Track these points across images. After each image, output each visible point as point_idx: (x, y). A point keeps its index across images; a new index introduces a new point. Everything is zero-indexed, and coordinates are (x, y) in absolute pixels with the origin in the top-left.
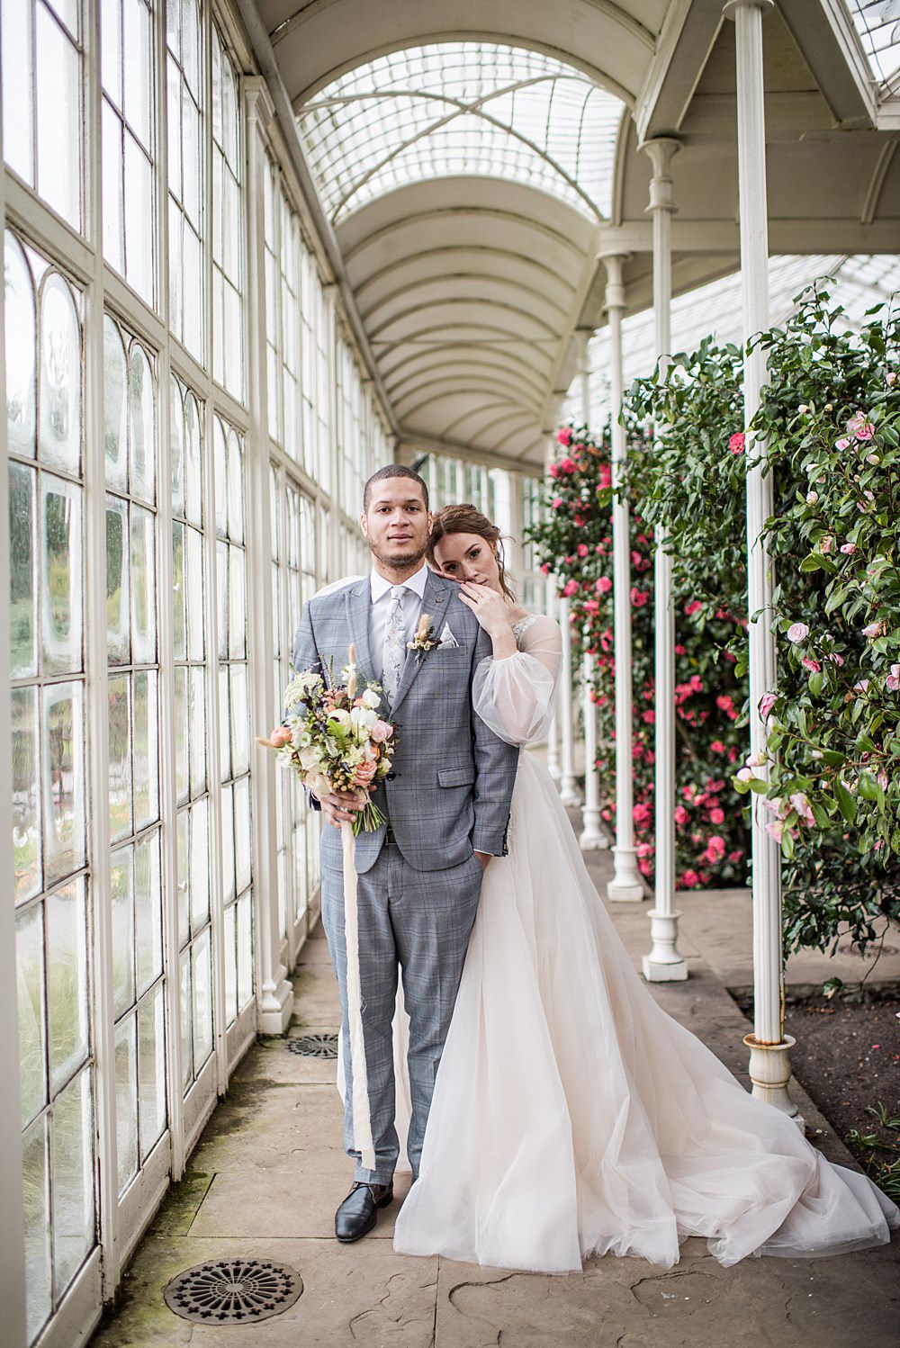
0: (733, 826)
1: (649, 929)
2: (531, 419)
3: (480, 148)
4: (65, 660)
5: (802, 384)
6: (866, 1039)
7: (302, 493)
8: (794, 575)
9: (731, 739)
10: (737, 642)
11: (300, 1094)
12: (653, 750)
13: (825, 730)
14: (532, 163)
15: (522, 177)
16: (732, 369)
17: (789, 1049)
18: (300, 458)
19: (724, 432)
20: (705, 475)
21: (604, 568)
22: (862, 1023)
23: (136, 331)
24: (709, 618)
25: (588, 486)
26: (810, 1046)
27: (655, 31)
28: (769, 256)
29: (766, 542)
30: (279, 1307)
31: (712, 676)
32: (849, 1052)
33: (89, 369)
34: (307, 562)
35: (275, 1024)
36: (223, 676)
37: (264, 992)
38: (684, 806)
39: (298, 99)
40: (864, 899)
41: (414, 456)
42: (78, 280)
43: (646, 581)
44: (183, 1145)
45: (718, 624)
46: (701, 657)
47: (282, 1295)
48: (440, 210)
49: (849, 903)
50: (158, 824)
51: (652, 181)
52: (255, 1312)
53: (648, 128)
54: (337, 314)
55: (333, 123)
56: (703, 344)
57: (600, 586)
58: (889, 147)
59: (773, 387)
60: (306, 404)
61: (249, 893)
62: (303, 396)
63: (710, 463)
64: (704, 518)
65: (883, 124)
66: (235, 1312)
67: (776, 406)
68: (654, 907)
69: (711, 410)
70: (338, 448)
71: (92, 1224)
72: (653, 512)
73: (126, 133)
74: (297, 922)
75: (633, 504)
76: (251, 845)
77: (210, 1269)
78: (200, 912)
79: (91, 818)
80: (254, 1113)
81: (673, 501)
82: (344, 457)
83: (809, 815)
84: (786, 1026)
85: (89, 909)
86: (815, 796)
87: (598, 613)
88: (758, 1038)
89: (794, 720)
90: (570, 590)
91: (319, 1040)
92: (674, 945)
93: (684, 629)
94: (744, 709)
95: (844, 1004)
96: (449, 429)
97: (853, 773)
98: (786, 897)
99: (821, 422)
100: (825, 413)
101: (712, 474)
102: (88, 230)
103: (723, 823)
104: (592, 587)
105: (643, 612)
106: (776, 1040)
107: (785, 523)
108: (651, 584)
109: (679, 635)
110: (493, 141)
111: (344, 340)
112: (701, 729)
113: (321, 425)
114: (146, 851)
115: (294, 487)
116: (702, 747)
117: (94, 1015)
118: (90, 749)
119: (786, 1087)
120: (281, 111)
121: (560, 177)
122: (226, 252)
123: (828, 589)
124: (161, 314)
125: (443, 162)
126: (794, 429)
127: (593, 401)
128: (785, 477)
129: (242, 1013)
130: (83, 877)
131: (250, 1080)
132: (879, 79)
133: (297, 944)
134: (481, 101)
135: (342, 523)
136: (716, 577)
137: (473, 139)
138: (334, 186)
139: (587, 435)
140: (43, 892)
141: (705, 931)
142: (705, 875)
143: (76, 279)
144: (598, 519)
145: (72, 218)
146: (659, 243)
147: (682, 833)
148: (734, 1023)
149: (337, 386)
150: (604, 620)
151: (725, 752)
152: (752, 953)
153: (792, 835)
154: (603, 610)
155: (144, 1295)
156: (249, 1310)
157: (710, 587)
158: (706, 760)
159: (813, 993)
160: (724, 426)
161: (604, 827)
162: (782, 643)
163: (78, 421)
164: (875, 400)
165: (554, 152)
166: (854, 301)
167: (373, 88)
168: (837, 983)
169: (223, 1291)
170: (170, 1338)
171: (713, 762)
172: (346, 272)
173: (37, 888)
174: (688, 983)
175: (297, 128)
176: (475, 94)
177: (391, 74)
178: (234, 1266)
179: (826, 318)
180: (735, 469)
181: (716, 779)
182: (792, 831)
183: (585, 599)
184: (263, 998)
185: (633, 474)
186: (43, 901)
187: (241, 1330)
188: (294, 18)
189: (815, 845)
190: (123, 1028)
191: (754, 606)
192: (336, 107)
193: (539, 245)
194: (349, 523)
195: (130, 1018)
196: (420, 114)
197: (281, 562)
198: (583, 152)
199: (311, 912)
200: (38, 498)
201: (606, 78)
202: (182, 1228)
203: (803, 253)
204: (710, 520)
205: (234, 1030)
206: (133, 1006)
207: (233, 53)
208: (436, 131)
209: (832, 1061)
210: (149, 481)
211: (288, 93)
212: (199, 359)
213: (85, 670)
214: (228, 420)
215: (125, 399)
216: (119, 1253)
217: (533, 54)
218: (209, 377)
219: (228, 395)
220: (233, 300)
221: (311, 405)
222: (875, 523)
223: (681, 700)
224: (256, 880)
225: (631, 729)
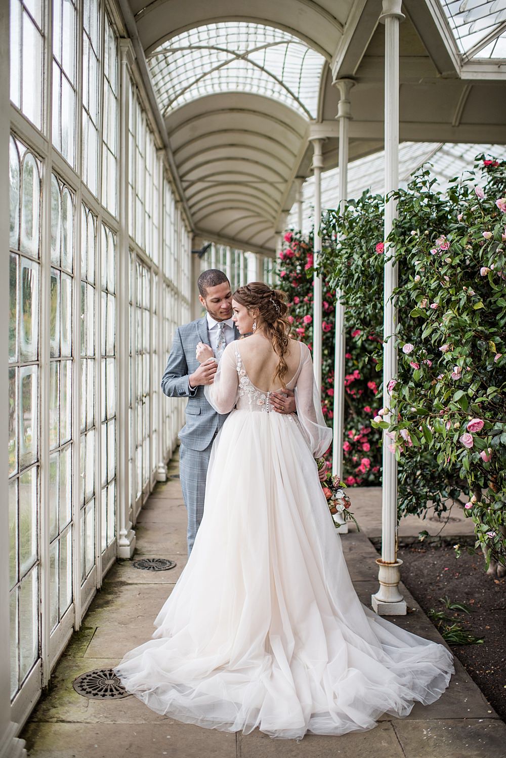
0: (375, 453)
2: (269, 225)
3: (246, 77)
4: (29, 354)
5: (414, 218)
6: (441, 565)
7: (144, 265)
9: (375, 405)
10: (378, 353)
11: (140, 589)
12: (332, 410)
13: (421, 399)
14: (274, 87)
15: (269, 94)
16: (378, 208)
17: (399, 566)
18: (143, 246)
19: (374, 241)
20: (363, 264)
21: (308, 310)
22: (440, 557)
23: (66, 181)
24: (363, 339)
25: (300, 265)
26: (412, 568)
27: (343, 22)
29: (394, 300)
31: (365, 370)
32: (432, 572)
33: (44, 203)
34: (146, 303)
35: (126, 553)
36: (103, 364)
37: (120, 535)
38: (348, 441)
39: (148, 50)
40: (441, 489)
41: (203, 244)
43: (331, 318)
44: (80, 612)
45: (369, 342)
46: (359, 360)
48: (223, 110)
49: (433, 491)
50: (71, 442)
51: (340, 102)
52: (121, 694)
53: (338, 73)
54: (164, 166)
55: (166, 62)
56: (364, 193)
57: (306, 321)
58: (467, 89)
59: (398, 219)
60: (147, 215)
61: (114, 482)
62: (146, 212)
63: (366, 258)
64: (362, 286)
65: (464, 76)
66: (110, 693)
67: (400, 230)
69: (367, 228)
71: (37, 647)
72: (335, 283)
73: (63, 76)
74: (137, 500)
75: (325, 276)
76: (115, 456)
77: (97, 673)
78: (89, 490)
79: (41, 436)
80: (116, 598)
81: (346, 277)
82: (166, 245)
83: (409, 440)
84: (398, 555)
85: (39, 484)
86: (413, 432)
87: (304, 334)
88: (383, 560)
91: (150, 561)
93: (351, 344)
94: (381, 388)
95: (431, 547)
96: (223, 228)
98: (400, 488)
99: (423, 240)
100: (425, 235)
101: (366, 263)
102: (45, 130)
103: (369, 451)
104: (301, 321)
105: (329, 334)
106: (393, 561)
107: (404, 291)
108: (334, 320)
109: (348, 348)
110: (253, 74)
111: (167, 179)
112: (359, 400)
113: (154, 227)
114: (64, 457)
115: (140, 262)
116: (359, 409)
117: (40, 539)
118: (41, 400)
119: (397, 586)
120: (139, 57)
121: (289, 95)
122: (109, 135)
123: (424, 326)
124: (77, 171)
125: (226, 84)
126: (410, 242)
127: (304, 216)
128: (404, 267)
129: (109, 546)
130: (36, 467)
131: (113, 581)
132: (462, 52)
133: (137, 512)
134: (248, 52)
135: (164, 281)
136: (368, 317)
137: (242, 73)
138: (165, 96)
139: (301, 237)
140: (18, 473)
141: (358, 508)
142: (359, 479)
143: (39, 155)
144: (305, 283)
145: (37, 122)
146: (342, 134)
147: (347, 456)
148: (372, 555)
151: (371, 412)
152: (381, 520)
153: (400, 450)
154: (307, 333)
155: (62, 685)
156: (118, 692)
157: (365, 323)
158: (361, 417)
159: (415, 541)
160: (373, 239)
162: (400, 354)
164: (452, 228)
165: (286, 81)
166: (449, 165)
167: (189, 44)
168: (425, 533)
169: (103, 683)
170: (78, 705)
171: (365, 418)
172: (170, 142)
173: (16, 471)
174: (348, 535)
175: (147, 65)
176: (244, 49)
177: (199, 37)
178: (109, 672)
179: (428, 185)
180: (378, 262)
181: (366, 427)
183: (297, 327)
184: (120, 538)
185: (325, 260)
186: (18, 478)
187: (114, 702)
188: (148, 7)
189: (416, 461)
190: (53, 547)
191: (386, 334)
192: (168, 54)
193: (277, 131)
194: (168, 282)
195: (56, 543)
196: (214, 58)
197: (133, 303)
198: (304, 82)
199: (144, 495)
200: (19, 271)
201: (316, 45)
202: (81, 654)
203: (417, 141)
204: (365, 288)
205: (105, 555)
206: (57, 537)
207: (115, 26)
208: (222, 68)
209: (423, 576)
210: (70, 261)
211: (143, 47)
212: (94, 193)
213: (39, 359)
214: (108, 226)
215: (60, 217)
216: (50, 663)
217: (277, 30)
218: (99, 204)
219: (108, 213)
220: (112, 160)
221: (149, 217)
222: (449, 293)
223: (348, 384)
224: (118, 475)
225: (320, 399)
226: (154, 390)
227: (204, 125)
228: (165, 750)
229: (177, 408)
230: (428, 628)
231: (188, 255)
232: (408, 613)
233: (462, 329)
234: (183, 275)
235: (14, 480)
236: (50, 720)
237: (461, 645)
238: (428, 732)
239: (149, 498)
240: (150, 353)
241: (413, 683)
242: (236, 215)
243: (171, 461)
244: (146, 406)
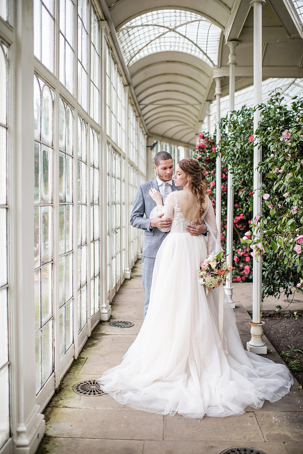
2: (192, 130)
3: (176, 42)
4: (47, 199)
6: (290, 327)
7: (117, 153)
11: (113, 337)
13: (274, 227)
14: (192, 47)
15: (189, 52)
16: (251, 116)
17: (263, 325)
18: (116, 141)
19: (247, 135)
20: (241, 148)
21: (213, 179)
22: (289, 322)
23: (68, 102)
25: (209, 152)
26: (272, 329)
27: (231, 7)
28: (262, 81)
29: (259, 169)
32: (284, 331)
33: (55, 114)
34: (118, 175)
35: (106, 317)
36: (92, 208)
37: (102, 307)
38: (237, 256)
39: (117, 27)
40: (288, 281)
41: (153, 142)
43: (226, 183)
44: (78, 349)
45: (249, 197)
46: (243, 207)
48: (162, 62)
49: (283, 282)
50: (72, 251)
51: (230, 54)
53: (229, 37)
54: (129, 95)
55: (128, 35)
56: (243, 107)
57: (212, 184)
59: (262, 121)
60: (118, 124)
61: (98, 277)
62: (117, 122)
63: (243, 145)
64: (241, 162)
66: (93, 393)
67: (263, 127)
70: (128, 138)
71: (52, 366)
72: (225, 160)
73: (66, 42)
74: (113, 288)
76: (99, 262)
77: (86, 382)
78: (83, 280)
79: (54, 247)
80: (99, 342)
81: (232, 156)
82: (130, 142)
83: (263, 249)
84: (262, 320)
85: (53, 274)
87: (211, 193)
88: (253, 322)
89: (265, 223)
91: (119, 322)
92: (231, 297)
93: (238, 198)
95: (284, 317)
96: (165, 133)
99: (274, 133)
100: (276, 130)
101: (243, 148)
102: (55, 73)
103: (250, 261)
104: (209, 185)
105: (225, 193)
106: (259, 322)
107: (265, 164)
109: (237, 201)
110: (179, 40)
111: (131, 103)
112: (243, 231)
113: (123, 131)
114: (68, 259)
115: (114, 151)
118: (54, 226)
119: (262, 337)
120: (112, 31)
121: (201, 52)
122: (94, 77)
123: (275, 183)
124: (75, 97)
125: (164, 47)
126: (267, 134)
127: (211, 125)
128: (265, 149)
129: (95, 313)
130: (51, 264)
131: (98, 333)
132: (302, 22)
133: (113, 295)
134: (176, 27)
135: (129, 163)
136: (246, 181)
137: (173, 40)
138: (128, 54)
139: (208, 136)
140: (41, 266)
141: (242, 294)
142: (243, 278)
143: (52, 87)
144: (212, 163)
145: (51, 68)
146: (231, 73)
147: (236, 264)
149: (128, 118)
150: (213, 195)
154: (212, 192)
155: (66, 388)
156: (98, 393)
159: (274, 313)
160: (248, 133)
164: (293, 126)
165: (199, 44)
167: (141, 23)
168: (280, 307)
169: (90, 388)
170: (75, 399)
172: (132, 82)
173: (39, 265)
174: (235, 309)
175: (117, 36)
176: (174, 25)
177: (147, 19)
178: (93, 382)
179: (279, 101)
180: (250, 146)
182: (258, 254)
184: (102, 309)
185: (221, 148)
186: (41, 269)
187: (95, 397)
188: (117, 3)
189: (274, 264)
190: (61, 310)
191: (255, 189)
192: (129, 30)
193: (195, 74)
194: (132, 163)
195: (63, 308)
196: (156, 31)
197: (110, 174)
198: (209, 44)
199: (117, 286)
200: (41, 152)
201: (215, 21)
202: (78, 372)
203: (280, 77)
204: (243, 163)
205: (93, 318)
206: (64, 304)
207: (97, 14)
208: (161, 37)
209: (279, 333)
210: (71, 148)
211: (114, 26)
212: (86, 109)
213: (53, 203)
214: (94, 129)
215: (65, 123)
216: (59, 376)
217: (192, 13)
218: (89, 116)
219: (94, 121)
220: (96, 91)
221: (120, 125)
222: (290, 164)
223: (237, 221)
224: (101, 272)
226: (123, 226)
228: (123, 424)
229: (138, 237)
231: (144, 148)
232: (268, 353)
233: (296, 184)
234: (141, 160)
235: (38, 270)
236: (59, 406)
237: (299, 372)
238: (275, 419)
239: (120, 288)
240: (120, 204)
241: (266, 390)
242: (172, 124)
243: (134, 267)
244: (118, 234)
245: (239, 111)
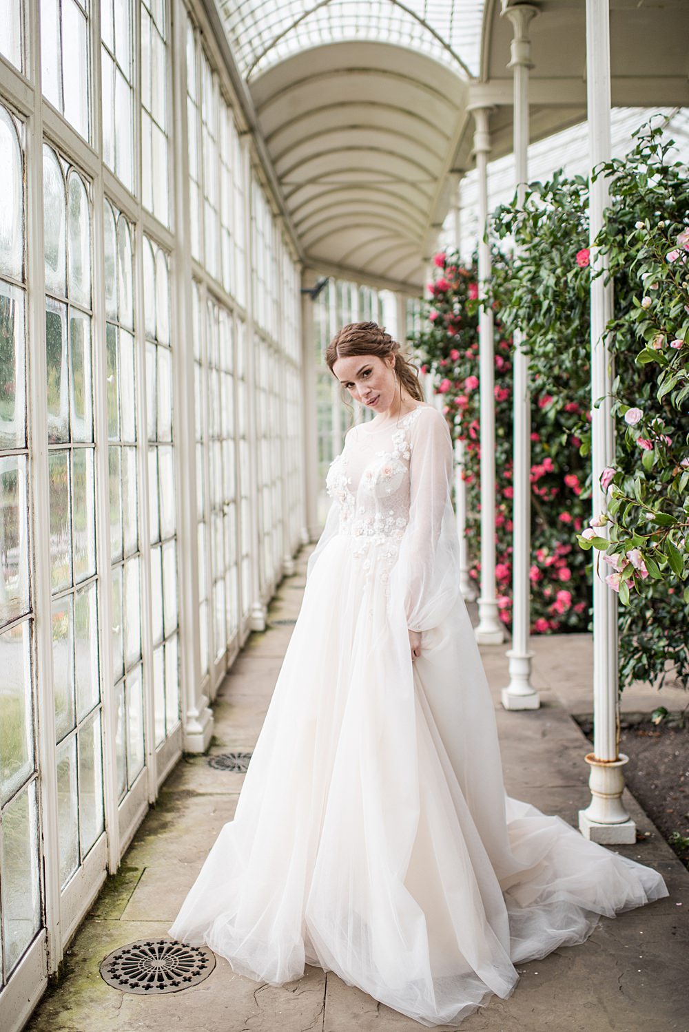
0: (578, 583)
1: (507, 667)
2: (413, 249)
3: (370, 17)
4: (10, 438)
5: (638, 207)
7: (221, 306)
8: (631, 371)
9: (577, 510)
10: (581, 427)
11: (217, 802)
12: (512, 519)
13: (656, 499)
14: (412, 29)
15: (405, 42)
16: (579, 196)
17: (623, 766)
18: (219, 276)
19: (572, 249)
20: (555, 285)
21: (472, 369)
22: (683, 744)
23: (73, 160)
24: (558, 409)
25: (460, 302)
26: (640, 763)
29: (608, 341)
30: (195, 979)
31: (561, 459)
32: (672, 768)
33: (30, 190)
34: (226, 363)
35: (198, 745)
36: (152, 456)
37: (188, 718)
38: (537, 566)
41: (316, 279)
42: (20, 112)
43: (507, 380)
44: (118, 844)
45: (566, 415)
46: (551, 442)
47: (198, 969)
48: (337, 71)
49: (674, 644)
50: (95, 578)
51: (513, 41)
52: (175, 984)
54: (251, 159)
56: (556, 175)
57: (469, 384)
59: (614, 209)
60: (224, 233)
61: (175, 637)
62: (222, 225)
63: (560, 274)
64: (555, 322)
66: (158, 983)
67: (616, 226)
68: (511, 648)
71: (38, 911)
72: (512, 317)
74: (217, 661)
75: (495, 312)
76: (178, 596)
77: (138, 948)
78: (133, 651)
79: (34, 571)
80: (179, 817)
81: (529, 308)
82: (258, 278)
83: (643, 568)
84: (620, 747)
85: (33, 648)
86: (648, 553)
87: (467, 406)
88: (596, 757)
89: (630, 490)
90: (444, 388)
91: (234, 757)
92: (528, 679)
93: (538, 419)
94: (587, 483)
95: (668, 728)
96: (345, 257)
97: (679, 534)
98: (621, 640)
99: (654, 237)
100: (658, 229)
101: (562, 285)
102: (28, 70)
103: (569, 580)
104: (462, 385)
105: (504, 405)
106: (612, 758)
107: (622, 325)
108: (511, 383)
109: (535, 425)
110: (380, 10)
111: (257, 181)
112: (551, 502)
113: (237, 250)
114: (84, 599)
115: (214, 300)
116: (552, 517)
117: (39, 737)
119: (619, 797)
121: (437, 42)
122: (153, 99)
123: (660, 378)
124: (95, 147)
125: (339, 29)
126: (632, 244)
127: (464, 233)
128: (623, 286)
129: (169, 735)
130: (28, 621)
131: (176, 790)
133: (217, 679)
135: (256, 333)
136: (564, 374)
137: (363, 9)
138: (247, 49)
139: (457, 260)
141: (554, 668)
142: (554, 623)
144: (468, 328)
145: (14, 57)
146: (518, 97)
147: (536, 588)
148: (577, 744)
149: (251, 219)
150: (472, 412)
151: (571, 521)
152: (593, 686)
153: (629, 585)
154: (471, 404)
155: (83, 969)
156: (171, 982)
157: (560, 383)
158: (555, 528)
159: (643, 719)
160: (573, 244)
161: (472, 584)
162: (620, 427)
163: (21, 234)
165: (431, 20)
168: (664, 712)
169: (148, 965)
170: (104, 1005)
171: (561, 529)
172: (258, 123)
174: (539, 711)
178: (159, 945)
179: (659, 151)
180: (581, 279)
181: (564, 544)
182: (627, 581)
183: (456, 395)
184: (188, 722)
185: (496, 287)
187: (164, 998)
189: (646, 597)
190: (65, 747)
191: (596, 395)
194: (262, 334)
195: (70, 740)
197: (204, 362)
198: (456, 20)
199: (230, 654)
202: (116, 913)
204: (561, 324)
205: (162, 749)
206: (73, 729)
209: (658, 776)
210: (86, 289)
212: (130, 188)
213: (29, 446)
214: (156, 241)
216: (61, 935)
218: (138, 204)
219: (156, 220)
220: (160, 138)
221: (229, 234)
223: (535, 479)
224: (182, 626)
225: (494, 502)
227: (310, 95)
230: (672, 867)
231: (295, 295)
232: (637, 839)
234: (287, 325)
239: (238, 657)
240: (234, 439)
242: (364, 235)
243: (274, 599)
244: (231, 517)
245: (548, 183)
